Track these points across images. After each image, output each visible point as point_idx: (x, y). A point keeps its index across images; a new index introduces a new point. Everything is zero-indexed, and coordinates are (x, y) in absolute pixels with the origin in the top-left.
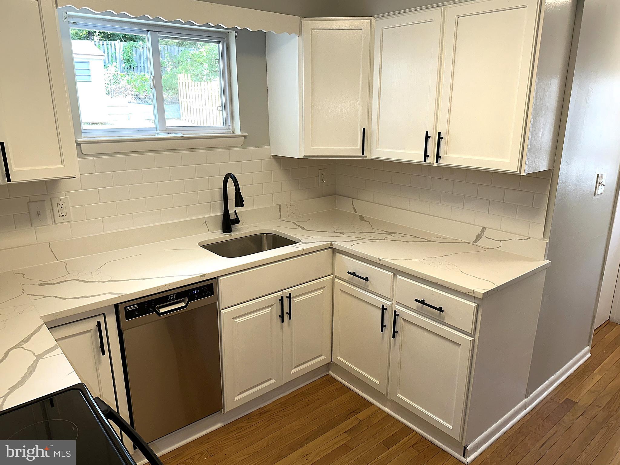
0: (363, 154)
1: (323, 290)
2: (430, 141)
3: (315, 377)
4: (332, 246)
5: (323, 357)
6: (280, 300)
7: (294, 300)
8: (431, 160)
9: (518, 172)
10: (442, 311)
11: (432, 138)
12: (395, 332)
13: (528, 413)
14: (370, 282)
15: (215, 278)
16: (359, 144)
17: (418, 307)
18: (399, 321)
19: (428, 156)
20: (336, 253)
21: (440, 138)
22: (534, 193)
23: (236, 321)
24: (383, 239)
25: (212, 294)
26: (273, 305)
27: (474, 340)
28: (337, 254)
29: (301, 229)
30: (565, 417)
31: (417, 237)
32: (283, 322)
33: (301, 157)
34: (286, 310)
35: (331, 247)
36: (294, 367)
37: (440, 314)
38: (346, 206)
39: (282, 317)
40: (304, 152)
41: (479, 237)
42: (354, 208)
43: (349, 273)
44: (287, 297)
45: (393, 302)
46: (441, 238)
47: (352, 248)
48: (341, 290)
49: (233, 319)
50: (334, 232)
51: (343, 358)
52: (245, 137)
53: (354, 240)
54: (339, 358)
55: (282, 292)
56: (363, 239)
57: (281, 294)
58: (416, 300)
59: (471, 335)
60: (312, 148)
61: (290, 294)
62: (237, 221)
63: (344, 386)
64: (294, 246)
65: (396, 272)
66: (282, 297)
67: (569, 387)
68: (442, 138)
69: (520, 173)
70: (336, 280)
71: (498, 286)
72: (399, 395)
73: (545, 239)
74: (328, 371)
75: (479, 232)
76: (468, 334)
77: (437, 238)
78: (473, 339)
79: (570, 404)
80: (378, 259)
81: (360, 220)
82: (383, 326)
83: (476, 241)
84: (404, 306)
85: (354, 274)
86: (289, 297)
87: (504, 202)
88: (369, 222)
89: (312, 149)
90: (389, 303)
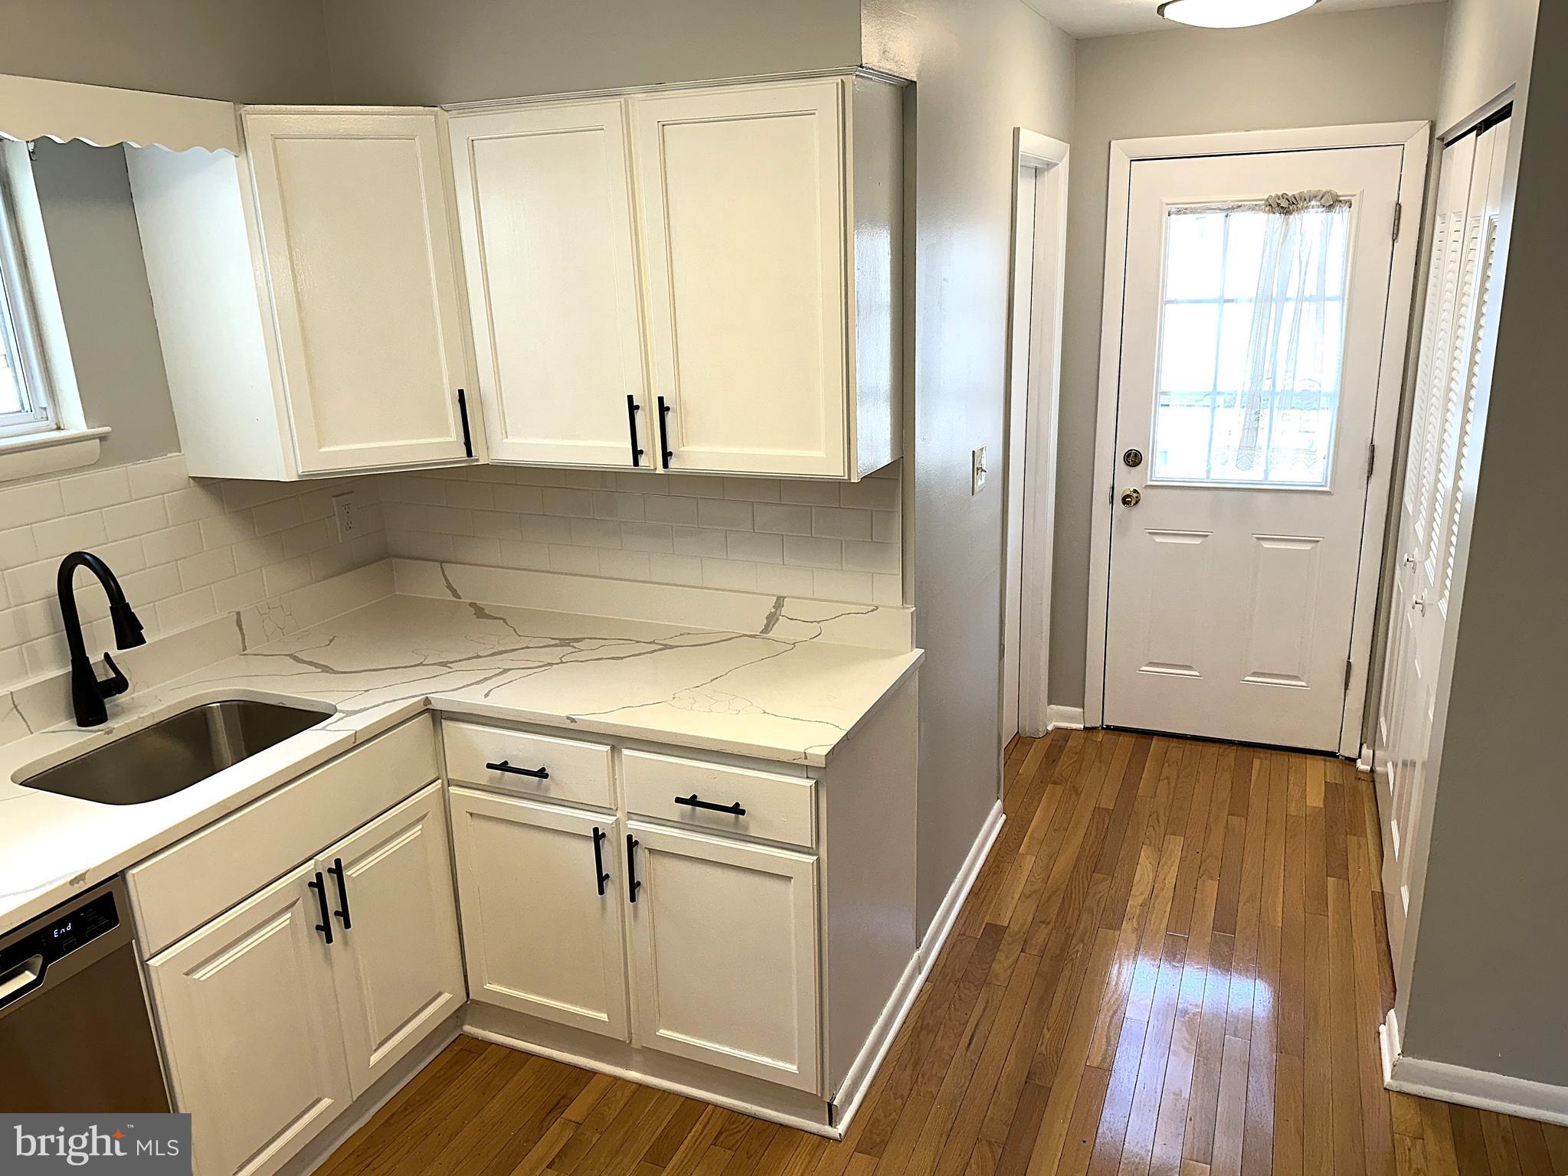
0: (469, 454)
1: (420, 826)
2: (639, 416)
3: (429, 1053)
4: (428, 707)
5: (446, 996)
6: (311, 884)
7: (349, 873)
8: (652, 460)
9: (846, 478)
10: (743, 812)
11: (644, 410)
12: (634, 886)
13: (927, 980)
14: (552, 779)
15: (115, 876)
16: (453, 429)
17: (682, 815)
18: (641, 856)
19: (641, 452)
20: (442, 720)
21: (663, 409)
22: (872, 511)
23: (196, 976)
24: (559, 661)
25: (114, 921)
26: (295, 902)
27: (818, 860)
28: (445, 723)
29: (322, 672)
30: (996, 966)
31: (638, 642)
32: (329, 940)
33: (292, 477)
34: (333, 905)
35: (426, 708)
36: (374, 1048)
37: (737, 819)
38: (428, 585)
39: (325, 928)
40: (300, 464)
41: (772, 619)
42: (450, 587)
43: (490, 766)
44: (330, 870)
45: (618, 815)
46: (689, 634)
47: (489, 702)
48: (471, 814)
49: (187, 974)
50: (421, 664)
51: (500, 983)
52: (102, 438)
53: (486, 679)
54: (488, 986)
55: (313, 861)
56: (505, 671)
57: (313, 867)
58: (678, 800)
59: (813, 852)
60: (321, 450)
61: (338, 862)
62: (119, 684)
63: (513, 1050)
64: (323, 729)
65: (617, 741)
66: (319, 876)
67: (986, 896)
68: (668, 409)
69: (850, 479)
70: (453, 790)
71: (848, 729)
72: (662, 1032)
73: (908, 606)
74: (461, 1026)
75: (769, 608)
76: (806, 850)
77: (681, 635)
78: (816, 858)
79: (995, 932)
80: (568, 718)
81: (478, 617)
82: (602, 879)
83: (767, 629)
84: (648, 819)
85: (504, 767)
86: (338, 870)
87: (813, 535)
88: (504, 620)
89: (321, 453)
90: (610, 820)
